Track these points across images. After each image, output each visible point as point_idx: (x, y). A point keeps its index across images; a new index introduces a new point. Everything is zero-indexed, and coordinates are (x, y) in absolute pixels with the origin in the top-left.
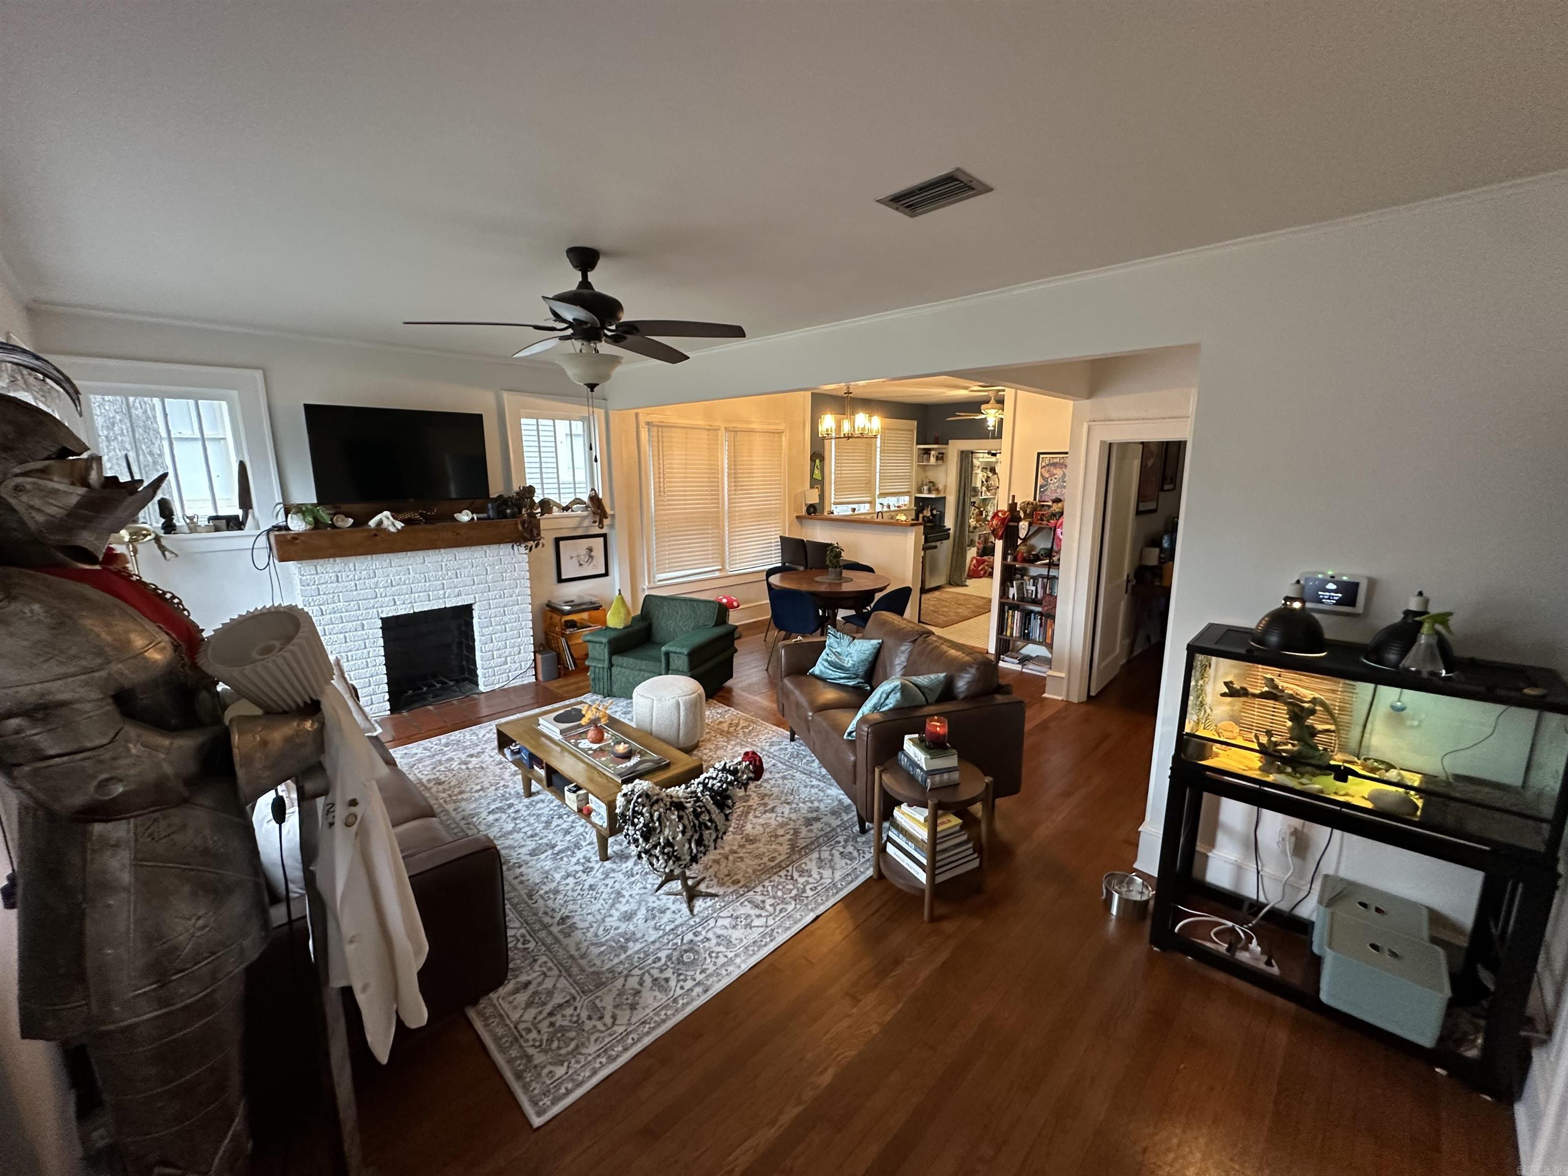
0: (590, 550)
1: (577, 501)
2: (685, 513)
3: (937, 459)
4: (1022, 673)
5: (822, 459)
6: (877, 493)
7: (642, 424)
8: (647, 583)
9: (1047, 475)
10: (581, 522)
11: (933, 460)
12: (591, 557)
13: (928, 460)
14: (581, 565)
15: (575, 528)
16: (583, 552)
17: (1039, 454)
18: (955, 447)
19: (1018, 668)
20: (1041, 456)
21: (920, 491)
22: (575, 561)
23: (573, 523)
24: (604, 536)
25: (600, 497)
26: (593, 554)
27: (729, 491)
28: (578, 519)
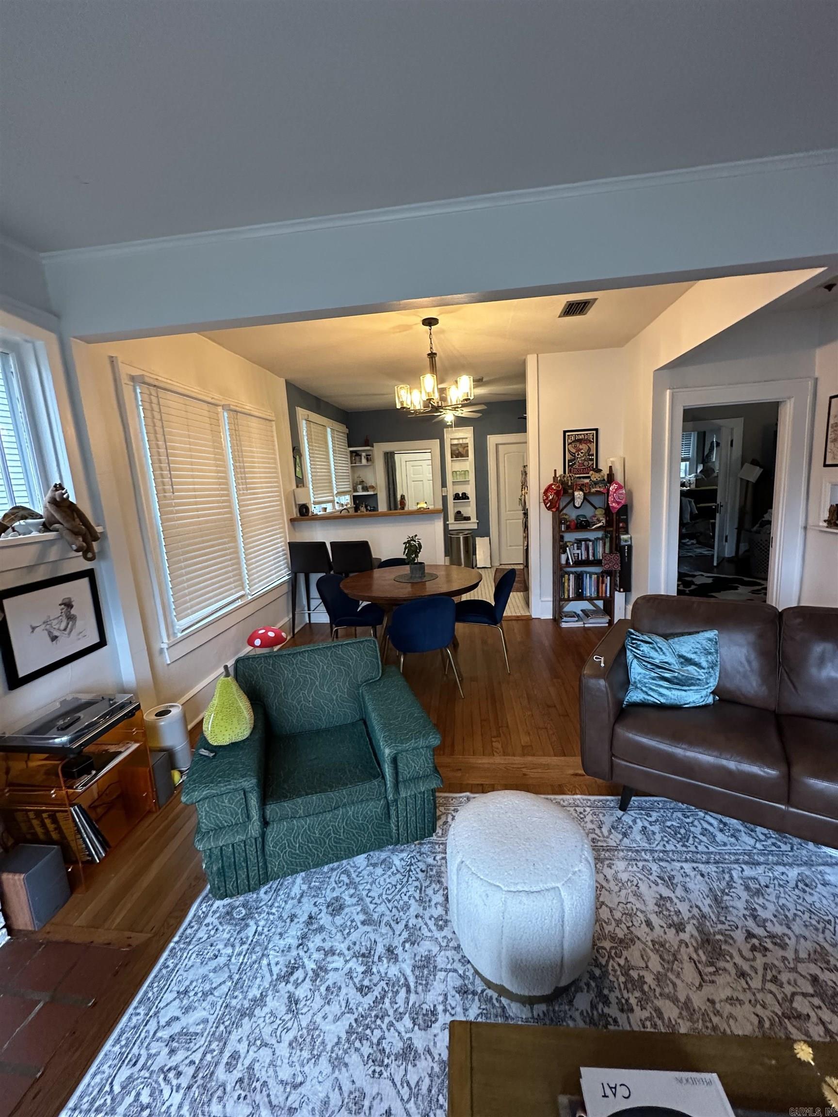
0: (68, 605)
1: (20, 513)
2: (200, 523)
3: (368, 460)
4: (585, 629)
5: (301, 456)
6: (335, 492)
7: (124, 380)
8: (165, 640)
9: (574, 451)
10: (43, 554)
11: (364, 461)
12: (71, 618)
13: (361, 461)
14: (54, 638)
15: (30, 568)
16: (57, 611)
17: (565, 432)
18: (379, 449)
19: (580, 624)
20: (567, 434)
21: (355, 490)
22: (41, 634)
23: (27, 556)
24: (90, 574)
25: (72, 499)
26: (73, 611)
27: (238, 490)
28: (34, 549)
